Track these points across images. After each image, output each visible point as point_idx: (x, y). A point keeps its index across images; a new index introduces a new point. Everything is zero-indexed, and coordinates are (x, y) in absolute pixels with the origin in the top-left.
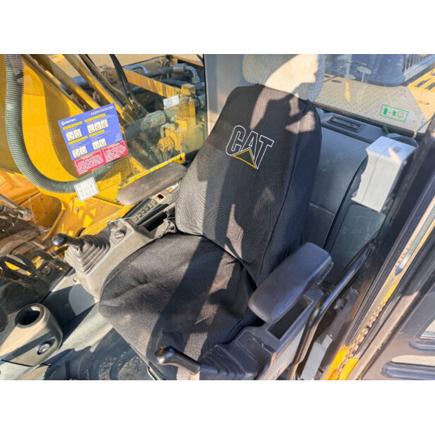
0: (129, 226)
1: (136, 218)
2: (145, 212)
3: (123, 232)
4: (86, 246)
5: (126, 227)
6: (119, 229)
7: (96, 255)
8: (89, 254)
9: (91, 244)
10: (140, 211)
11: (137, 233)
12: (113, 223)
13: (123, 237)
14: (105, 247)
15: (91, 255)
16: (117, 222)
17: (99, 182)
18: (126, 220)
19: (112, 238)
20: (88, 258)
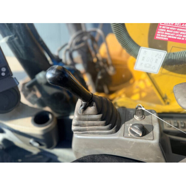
0: (156, 131)
1: (169, 125)
2: (178, 127)
3: (145, 131)
4: (91, 109)
5: (152, 127)
6: (144, 123)
7: (96, 127)
8: (89, 120)
9: (99, 112)
10: (179, 122)
11: (158, 147)
12: (143, 111)
13: (138, 136)
14: (111, 128)
15: (90, 122)
16: (148, 114)
17: (165, 71)
18: (159, 121)
19: (127, 126)
20: (86, 122)
